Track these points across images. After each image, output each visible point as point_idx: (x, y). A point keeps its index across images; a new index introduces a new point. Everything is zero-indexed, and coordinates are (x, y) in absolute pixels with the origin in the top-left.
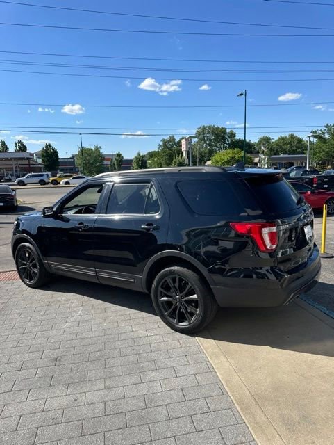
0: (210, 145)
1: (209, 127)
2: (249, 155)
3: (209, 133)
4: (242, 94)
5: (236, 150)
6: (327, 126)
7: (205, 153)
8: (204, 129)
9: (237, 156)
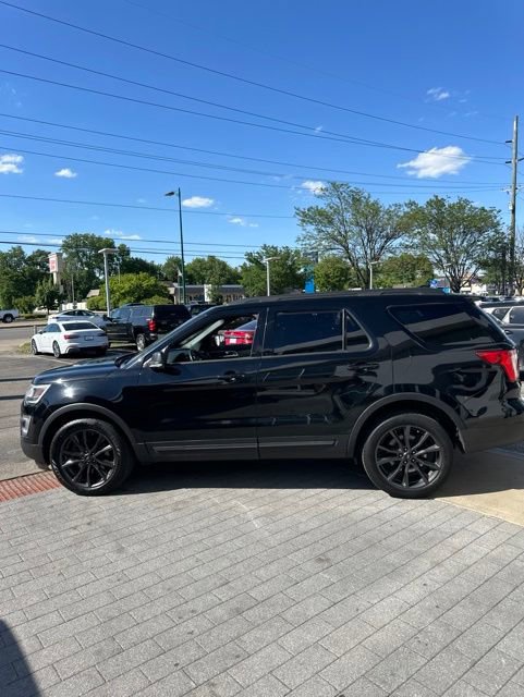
0: (88, 264)
1: (86, 237)
2: (162, 283)
3: (85, 246)
4: (172, 193)
5: (142, 275)
6: (265, 247)
7: (82, 277)
8: (76, 238)
9: (145, 284)
